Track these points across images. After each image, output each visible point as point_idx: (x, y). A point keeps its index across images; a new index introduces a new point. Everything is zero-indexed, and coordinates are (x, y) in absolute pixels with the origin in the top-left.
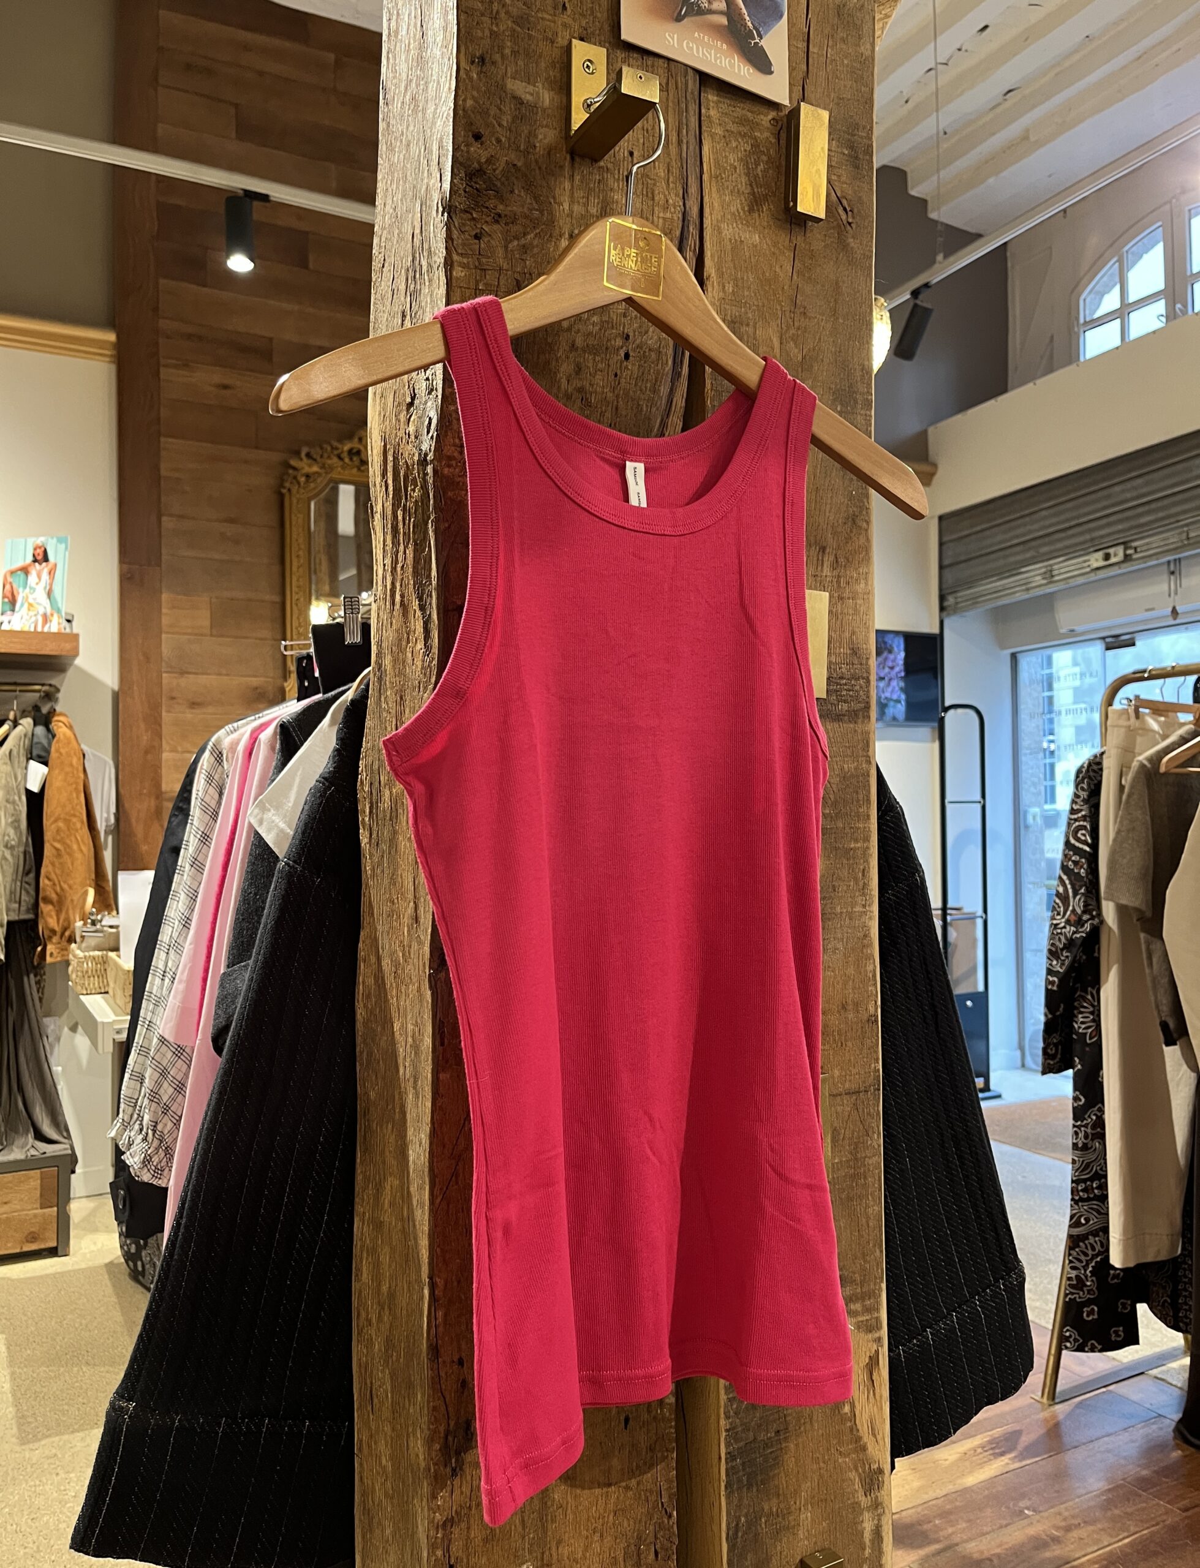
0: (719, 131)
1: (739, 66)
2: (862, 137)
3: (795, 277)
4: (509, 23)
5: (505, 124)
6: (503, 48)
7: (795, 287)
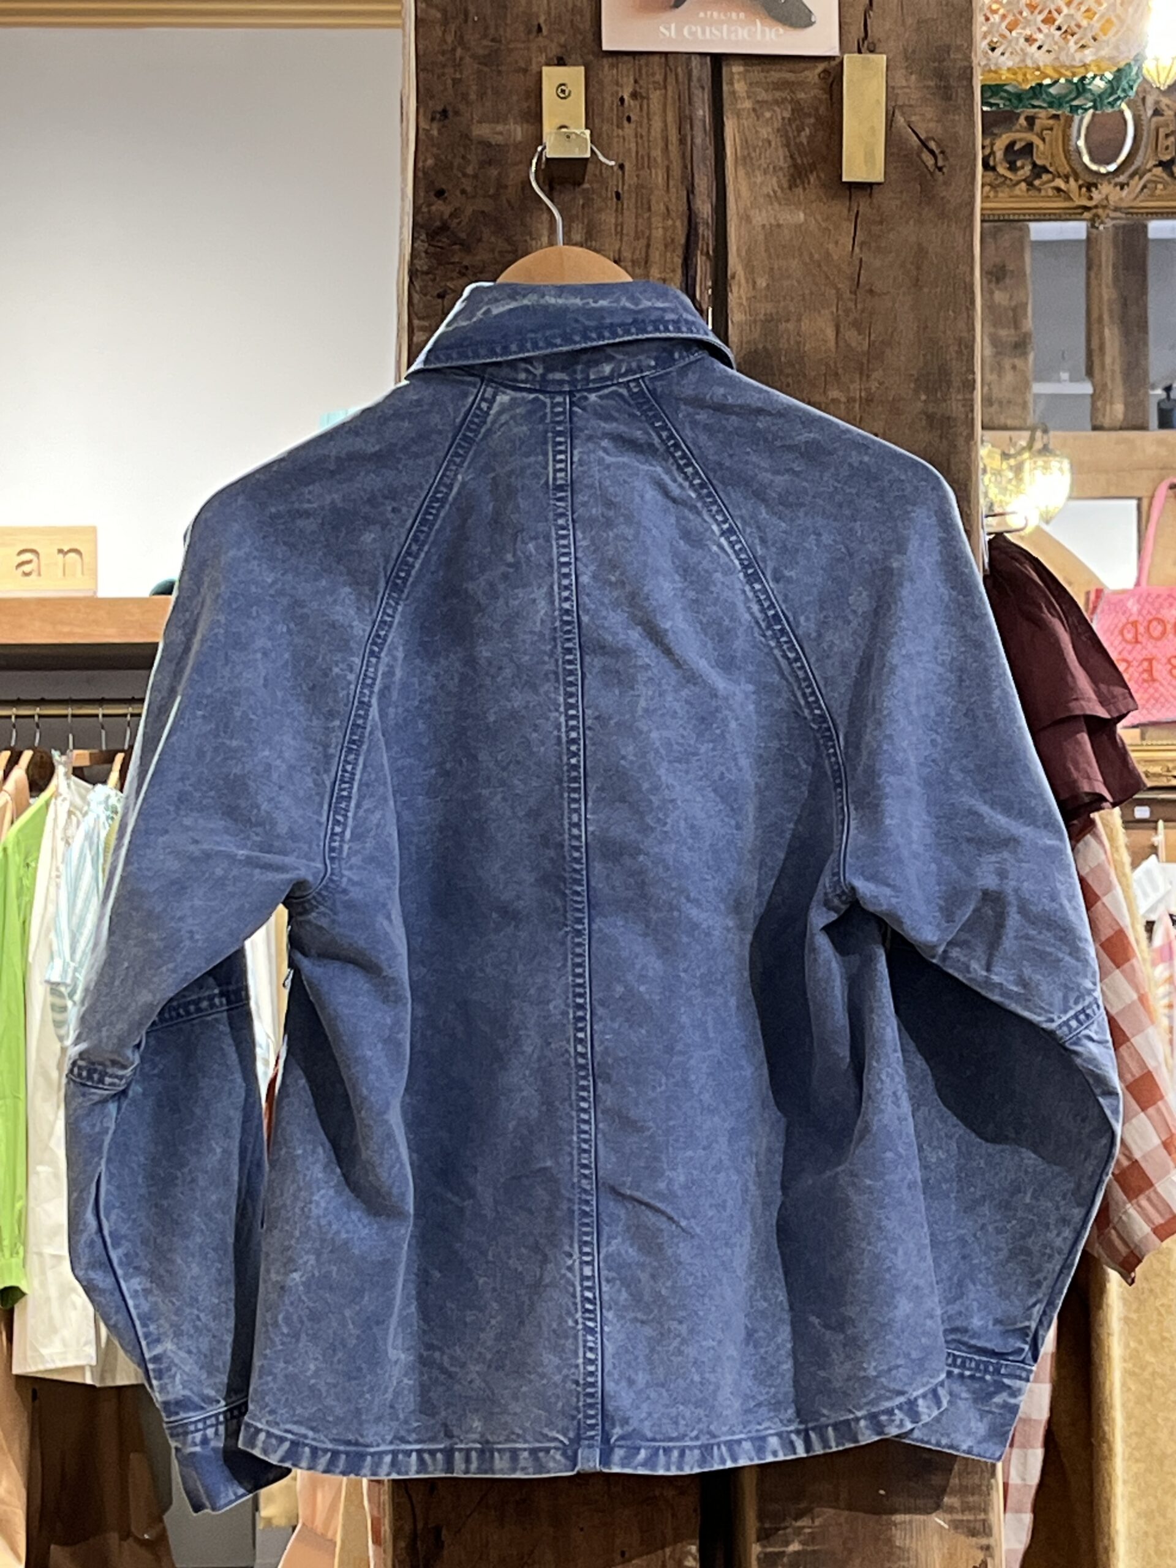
0: (748, 104)
1: (763, 32)
2: (955, 60)
3: (857, 249)
4: (476, 66)
5: (470, 171)
6: (468, 94)
7: (857, 262)
